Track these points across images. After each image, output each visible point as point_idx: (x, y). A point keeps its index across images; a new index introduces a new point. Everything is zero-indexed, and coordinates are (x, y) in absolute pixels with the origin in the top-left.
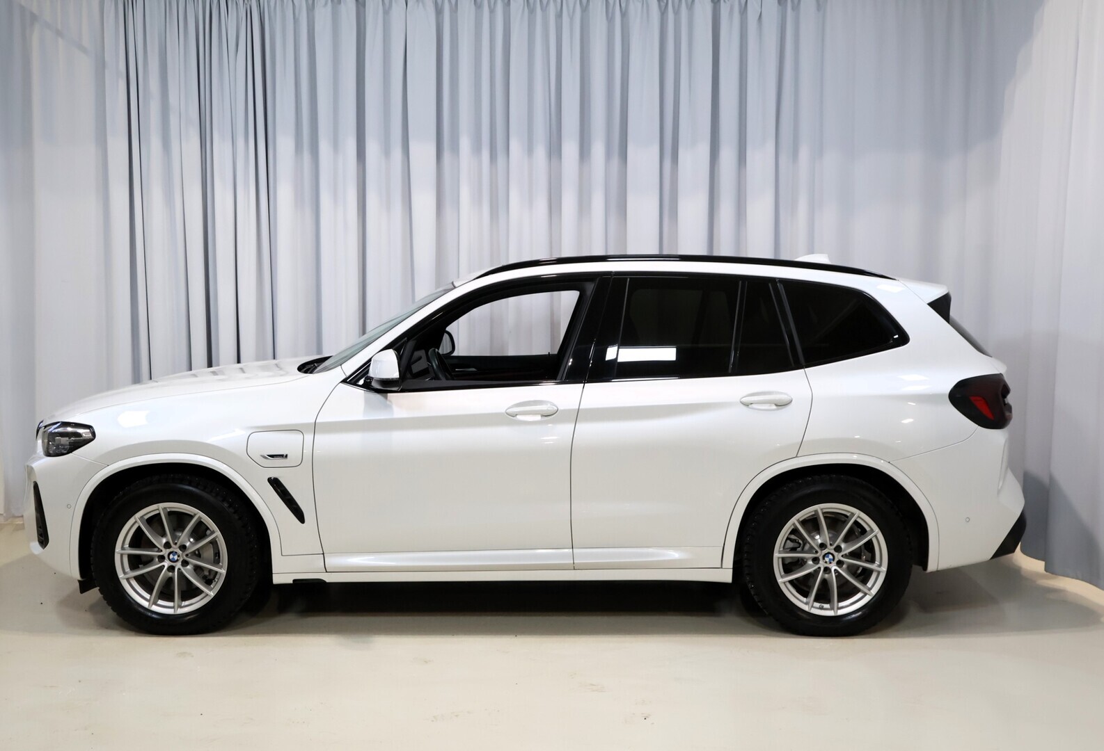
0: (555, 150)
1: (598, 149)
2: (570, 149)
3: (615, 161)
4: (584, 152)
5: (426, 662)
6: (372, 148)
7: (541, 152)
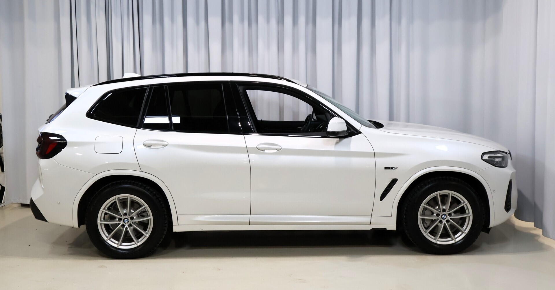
0: (281, 20)
1: (302, 20)
2: (288, 20)
3: (310, 25)
4: (295, 22)
5: (220, 270)
6: (191, 21)
7: (273, 21)
